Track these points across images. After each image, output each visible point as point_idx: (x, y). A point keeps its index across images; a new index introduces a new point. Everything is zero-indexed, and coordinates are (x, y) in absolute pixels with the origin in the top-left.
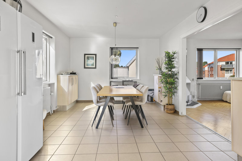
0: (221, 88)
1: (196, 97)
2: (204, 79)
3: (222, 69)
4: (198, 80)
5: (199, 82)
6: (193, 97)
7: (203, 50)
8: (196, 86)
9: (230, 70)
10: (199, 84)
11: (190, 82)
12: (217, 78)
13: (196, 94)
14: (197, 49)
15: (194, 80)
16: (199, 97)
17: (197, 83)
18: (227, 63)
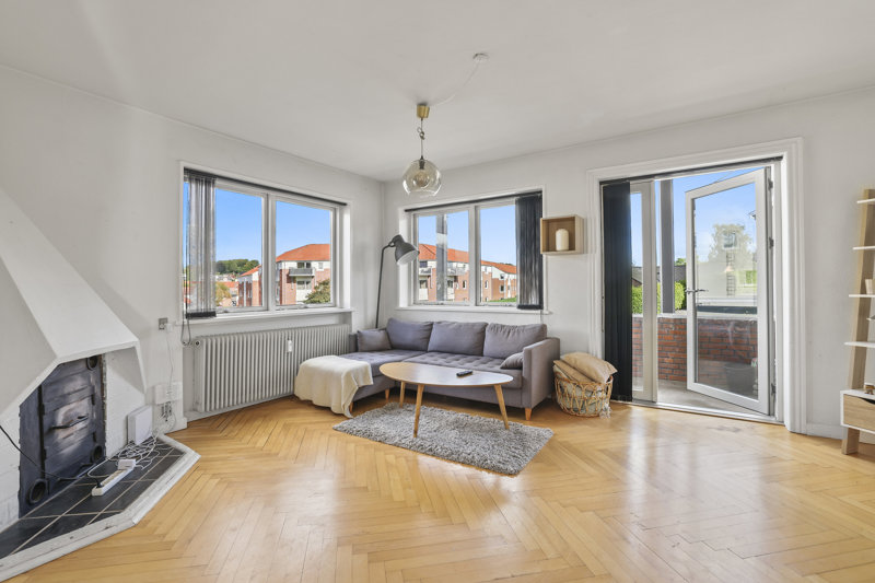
0: (290, 349)
1: (178, 410)
2: (220, 317)
3: (291, 279)
4: (191, 322)
5: (195, 333)
6: (166, 411)
7: (218, 182)
8: (180, 355)
9: (306, 280)
10: (192, 344)
11: (137, 340)
12: (274, 312)
13: (178, 396)
14: (185, 169)
15: (169, 325)
16: (197, 403)
17: (187, 337)
18: (300, 265)
